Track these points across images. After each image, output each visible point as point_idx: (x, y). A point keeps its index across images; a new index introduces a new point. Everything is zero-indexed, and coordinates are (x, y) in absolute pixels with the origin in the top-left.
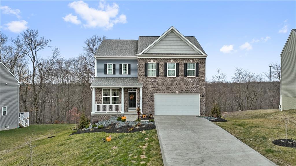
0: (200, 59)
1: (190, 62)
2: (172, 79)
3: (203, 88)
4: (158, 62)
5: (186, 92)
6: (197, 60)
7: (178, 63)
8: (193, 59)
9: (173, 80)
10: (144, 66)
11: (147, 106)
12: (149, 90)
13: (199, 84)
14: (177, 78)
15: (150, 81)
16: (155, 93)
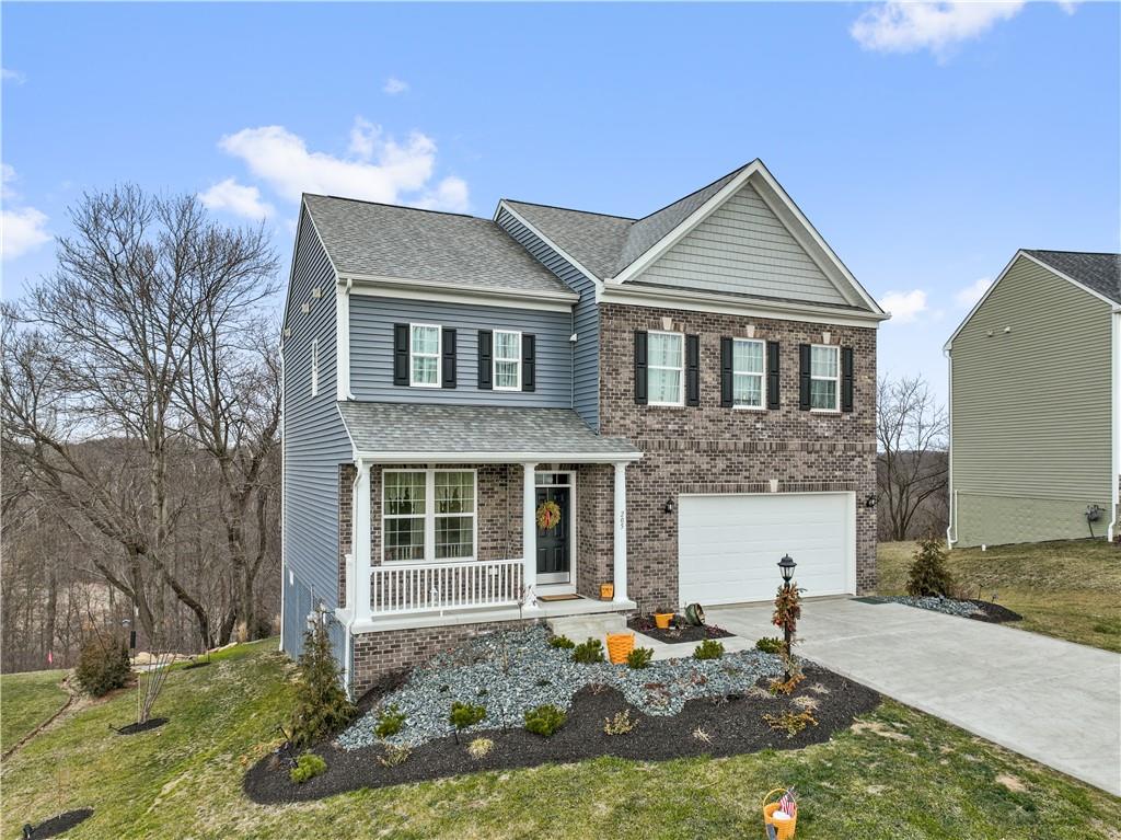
0: (859, 329)
1: (822, 342)
2: (751, 420)
3: (870, 466)
4: (692, 333)
5: (808, 486)
6: (845, 332)
7: (777, 344)
8: (832, 329)
9: (758, 425)
10: (631, 348)
11: (645, 563)
12: (654, 475)
13: (853, 448)
14: (774, 416)
15: (658, 427)
16: (682, 490)
